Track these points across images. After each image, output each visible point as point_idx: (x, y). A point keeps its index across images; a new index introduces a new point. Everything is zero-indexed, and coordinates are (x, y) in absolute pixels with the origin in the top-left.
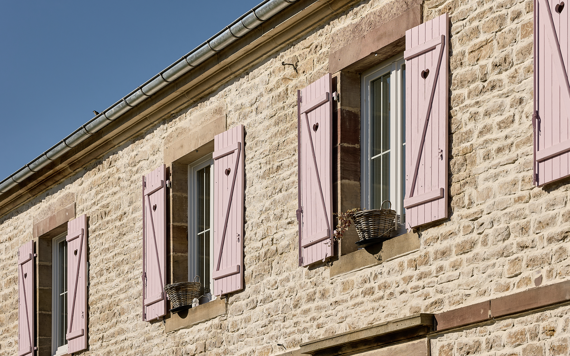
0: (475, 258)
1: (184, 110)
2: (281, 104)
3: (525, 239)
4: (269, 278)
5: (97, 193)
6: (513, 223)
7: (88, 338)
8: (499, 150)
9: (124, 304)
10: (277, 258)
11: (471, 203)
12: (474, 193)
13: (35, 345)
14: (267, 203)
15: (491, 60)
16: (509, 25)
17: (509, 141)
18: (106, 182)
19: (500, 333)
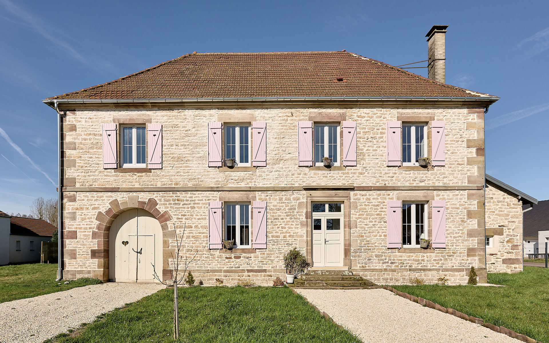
0: (365, 176)
1: (232, 109)
2: (285, 122)
3: (381, 175)
4: (279, 165)
5: (168, 119)
6: (377, 171)
7: (162, 165)
8: (373, 155)
9: (190, 159)
10: (282, 161)
11: (363, 164)
12: (364, 162)
13: (117, 161)
14: (278, 146)
15: (370, 136)
16: (375, 130)
17: (376, 154)
18: (176, 118)
19: (373, 193)
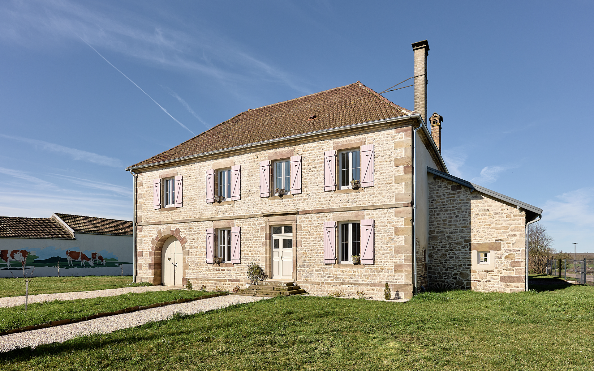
0: (308, 202)
1: (220, 158)
2: (252, 163)
3: (320, 200)
4: (248, 198)
5: (186, 171)
6: (317, 196)
7: (183, 204)
8: (314, 183)
9: (197, 198)
10: (251, 194)
11: (307, 191)
12: (308, 190)
13: (161, 204)
14: (248, 183)
15: (312, 166)
16: (316, 161)
17: (317, 182)
18: (190, 169)
19: (314, 216)
